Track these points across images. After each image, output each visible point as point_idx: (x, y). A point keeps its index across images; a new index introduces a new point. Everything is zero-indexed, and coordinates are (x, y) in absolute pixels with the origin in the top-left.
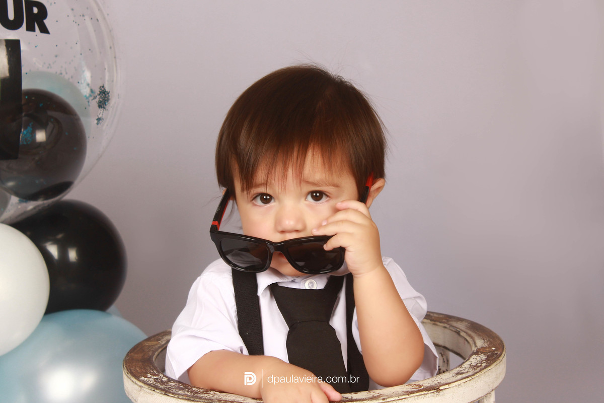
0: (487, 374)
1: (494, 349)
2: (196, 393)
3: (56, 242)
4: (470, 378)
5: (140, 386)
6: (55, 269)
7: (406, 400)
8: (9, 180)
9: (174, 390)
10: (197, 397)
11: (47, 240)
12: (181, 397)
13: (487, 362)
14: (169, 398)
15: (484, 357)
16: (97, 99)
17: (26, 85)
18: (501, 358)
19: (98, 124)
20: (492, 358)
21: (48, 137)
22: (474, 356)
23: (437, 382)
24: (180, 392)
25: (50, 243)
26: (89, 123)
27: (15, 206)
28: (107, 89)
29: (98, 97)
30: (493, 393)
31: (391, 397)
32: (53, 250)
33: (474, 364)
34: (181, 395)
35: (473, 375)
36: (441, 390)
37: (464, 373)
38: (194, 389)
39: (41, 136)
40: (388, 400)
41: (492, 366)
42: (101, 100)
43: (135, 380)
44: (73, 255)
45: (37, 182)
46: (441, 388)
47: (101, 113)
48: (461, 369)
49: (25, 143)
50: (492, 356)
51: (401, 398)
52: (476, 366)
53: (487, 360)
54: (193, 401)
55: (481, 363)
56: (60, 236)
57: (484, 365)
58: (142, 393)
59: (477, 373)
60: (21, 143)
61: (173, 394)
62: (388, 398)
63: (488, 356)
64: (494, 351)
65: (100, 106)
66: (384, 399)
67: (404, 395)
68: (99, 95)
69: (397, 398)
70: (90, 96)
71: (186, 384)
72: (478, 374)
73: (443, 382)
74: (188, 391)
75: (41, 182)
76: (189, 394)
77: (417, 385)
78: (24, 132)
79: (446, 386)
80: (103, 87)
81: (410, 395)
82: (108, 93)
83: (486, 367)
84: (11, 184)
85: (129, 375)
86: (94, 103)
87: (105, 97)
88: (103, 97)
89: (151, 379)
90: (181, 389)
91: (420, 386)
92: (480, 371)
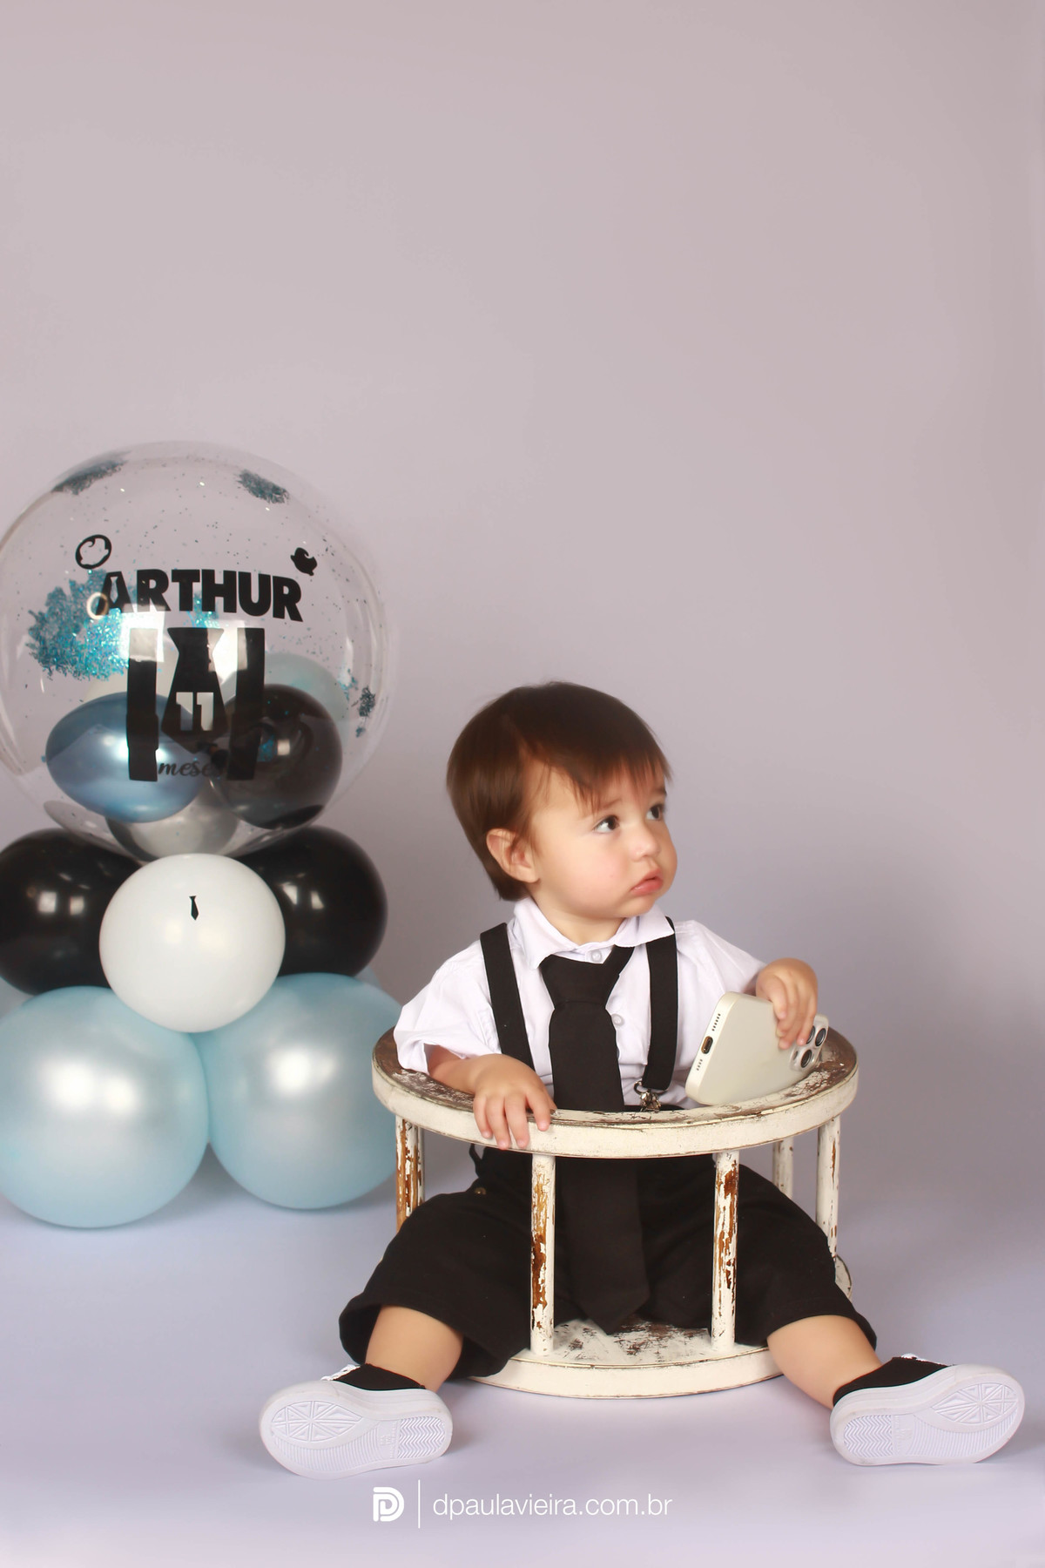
0: (825, 1097)
1: (842, 1065)
2: (460, 1098)
3: (296, 882)
4: (802, 1102)
5: (393, 1086)
6: (293, 918)
7: (717, 1126)
8: (241, 802)
9: (433, 1093)
10: (461, 1105)
11: (285, 880)
12: (440, 1102)
13: (828, 1083)
14: (426, 1102)
15: (826, 1075)
16: (358, 706)
17: (269, 679)
18: (847, 1079)
19: (358, 736)
20: (837, 1077)
21: (293, 750)
22: (815, 1074)
23: (759, 1105)
24: (441, 1096)
25: (288, 883)
26: (346, 728)
27: (245, 833)
28: (372, 691)
29: (360, 702)
30: (837, 1121)
31: (699, 1120)
32: (292, 893)
33: (811, 1084)
34: (441, 1100)
35: (807, 1098)
36: (762, 1115)
37: (796, 1095)
38: (458, 1093)
39: (284, 748)
40: (694, 1124)
41: (834, 1088)
42: (364, 705)
43: (386, 1077)
44: (316, 901)
45: (276, 806)
46: (763, 1113)
47: (362, 719)
48: (794, 1089)
49: (264, 760)
50: (835, 1075)
51: (711, 1122)
52: (814, 1087)
53: (830, 1080)
54: (455, 1108)
55: (821, 1084)
56: (301, 875)
57: (823, 1086)
58: (393, 1093)
59: (813, 1095)
60: (259, 760)
61: (431, 1097)
62: (696, 1121)
63: (832, 1075)
64: (843, 1067)
65: (362, 714)
66: (689, 1123)
67: (715, 1119)
68: (361, 699)
69: (706, 1122)
70: (351, 686)
71: (449, 1087)
72: (813, 1098)
73: (767, 1105)
74: (450, 1096)
75: (279, 807)
76: (451, 1099)
77: (733, 1108)
78: (264, 747)
79: (770, 1111)
80: (367, 689)
81: (723, 1120)
82: (374, 697)
83: (826, 1089)
84: (242, 808)
85: (380, 1070)
86: (355, 710)
87: (369, 701)
88: (368, 703)
89: (406, 1077)
90: (442, 1092)
91: (737, 1108)
92: (816, 1094)
